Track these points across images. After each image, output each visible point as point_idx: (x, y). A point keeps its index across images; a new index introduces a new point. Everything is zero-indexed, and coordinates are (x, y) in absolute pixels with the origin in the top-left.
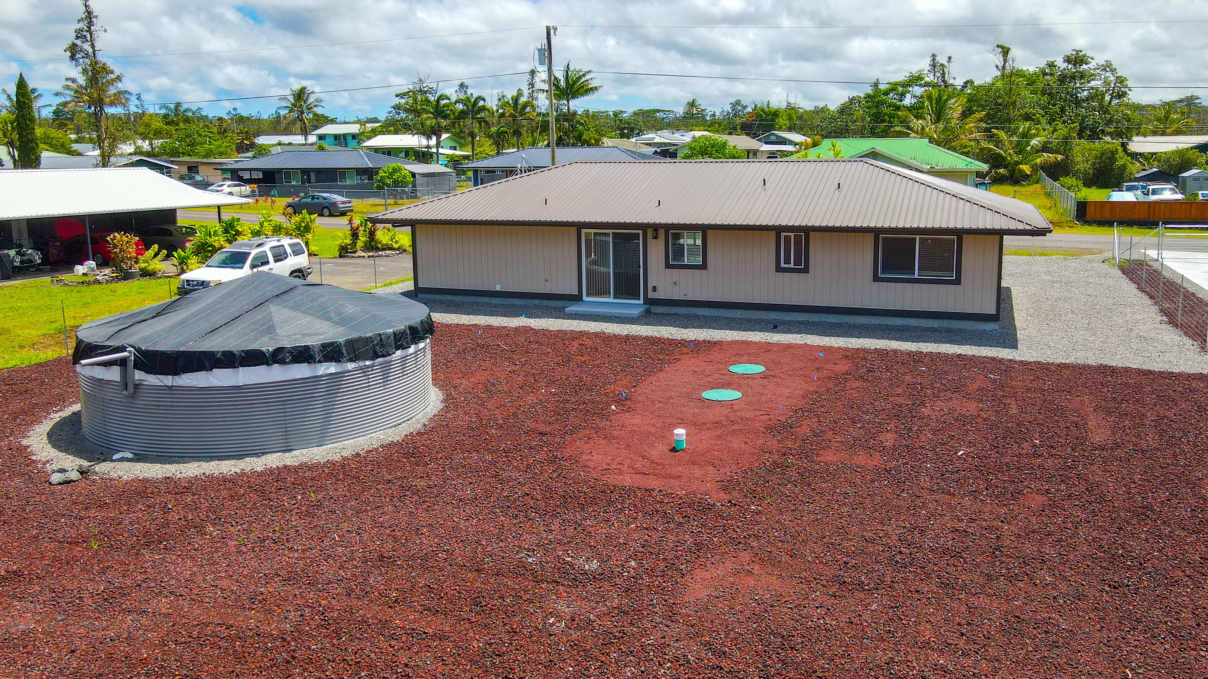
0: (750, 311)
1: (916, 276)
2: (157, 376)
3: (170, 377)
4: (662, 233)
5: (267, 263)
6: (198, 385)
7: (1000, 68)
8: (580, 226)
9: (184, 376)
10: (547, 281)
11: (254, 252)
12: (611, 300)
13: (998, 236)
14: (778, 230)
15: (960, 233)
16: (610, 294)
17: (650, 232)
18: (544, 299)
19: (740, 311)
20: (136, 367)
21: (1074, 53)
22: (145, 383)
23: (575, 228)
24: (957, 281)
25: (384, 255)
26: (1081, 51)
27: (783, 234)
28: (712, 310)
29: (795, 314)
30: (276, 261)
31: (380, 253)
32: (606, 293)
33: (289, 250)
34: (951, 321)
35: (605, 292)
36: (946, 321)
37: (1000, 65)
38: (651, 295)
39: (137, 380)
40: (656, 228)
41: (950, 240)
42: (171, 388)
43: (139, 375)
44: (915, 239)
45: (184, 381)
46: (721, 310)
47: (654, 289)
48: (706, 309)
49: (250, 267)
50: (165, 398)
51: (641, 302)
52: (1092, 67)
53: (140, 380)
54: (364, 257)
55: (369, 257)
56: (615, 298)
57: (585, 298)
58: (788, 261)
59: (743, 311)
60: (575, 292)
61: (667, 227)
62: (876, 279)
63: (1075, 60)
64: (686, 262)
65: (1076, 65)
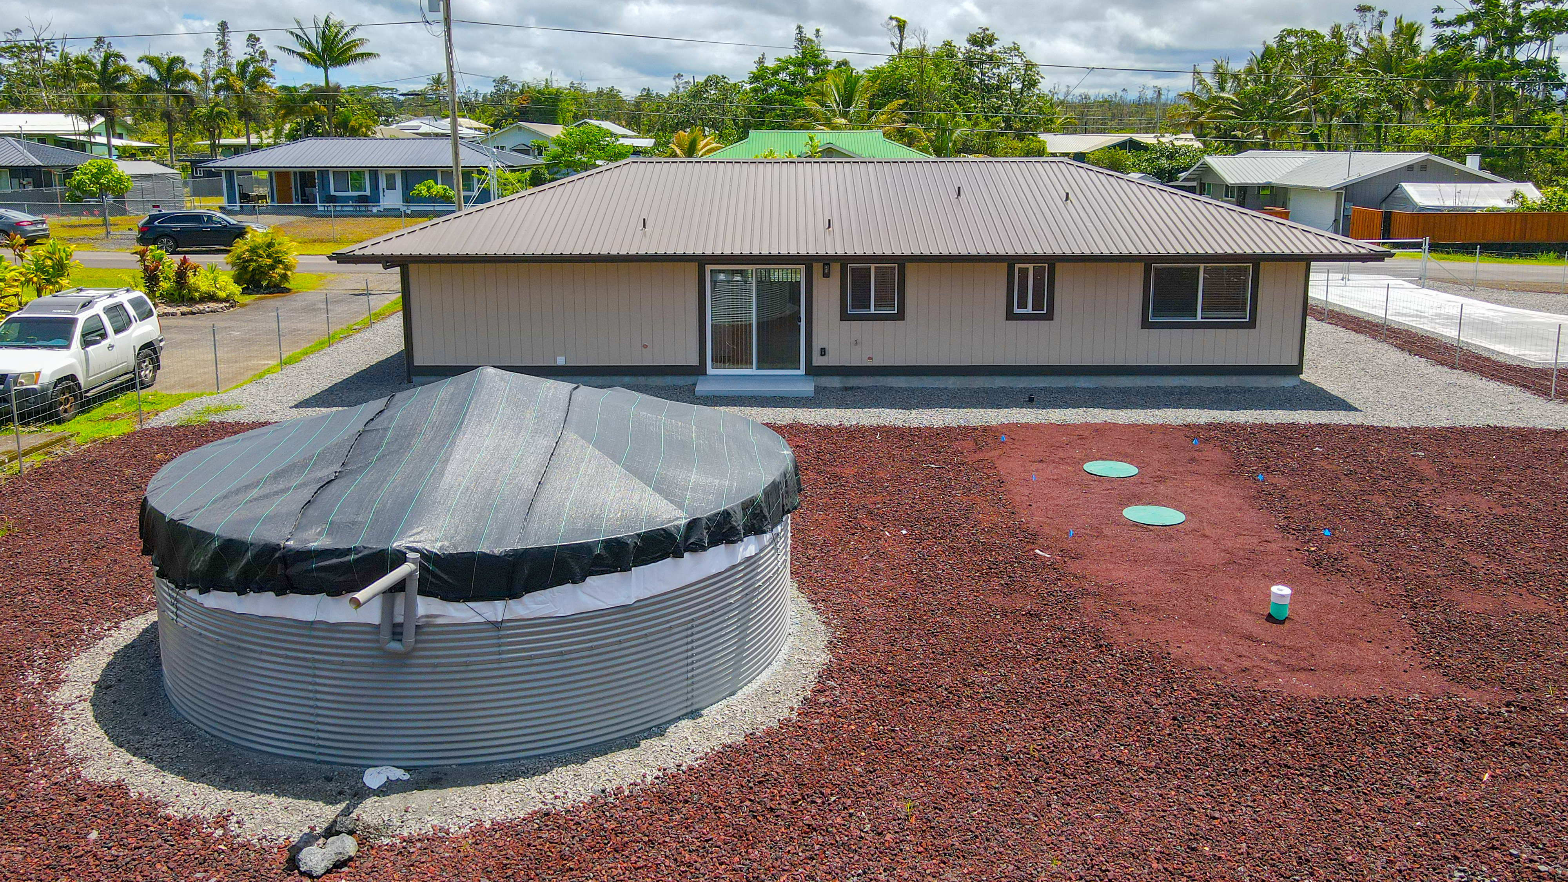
0: (967, 378)
1: (1199, 319)
2: (468, 603)
3: (500, 604)
4: (836, 268)
5: (104, 336)
6: (556, 612)
7: (897, 46)
8: (702, 261)
9: (527, 598)
10: (645, 346)
11: (82, 317)
12: (753, 371)
13: (1304, 263)
14: (1010, 261)
15: (1257, 260)
16: (751, 363)
17: (818, 268)
18: (640, 375)
19: (952, 378)
20: (423, 592)
21: (980, 31)
22: (440, 621)
23: (695, 265)
24: (1252, 324)
25: (207, 309)
26: (988, 29)
27: (1017, 266)
28: (911, 378)
29: (1032, 378)
30: (117, 331)
31: (201, 307)
32: (748, 363)
33: (132, 312)
34: (1241, 377)
35: (742, 360)
36: (1234, 378)
37: (897, 42)
38: (818, 361)
39: (422, 617)
40: (827, 261)
41: (1246, 267)
42: (497, 625)
43: (426, 606)
44: (1198, 268)
45: (528, 608)
46: (925, 378)
47: (823, 352)
48: (902, 378)
49: (82, 345)
50: (484, 646)
51: (802, 371)
52: (998, 50)
53: (427, 616)
54: (173, 314)
55: (183, 314)
56: (758, 368)
57: (710, 370)
58: (1023, 304)
59: (957, 378)
60: (694, 361)
61: (844, 260)
62: (1146, 324)
63: (982, 40)
64: (872, 311)
65: (982, 47)
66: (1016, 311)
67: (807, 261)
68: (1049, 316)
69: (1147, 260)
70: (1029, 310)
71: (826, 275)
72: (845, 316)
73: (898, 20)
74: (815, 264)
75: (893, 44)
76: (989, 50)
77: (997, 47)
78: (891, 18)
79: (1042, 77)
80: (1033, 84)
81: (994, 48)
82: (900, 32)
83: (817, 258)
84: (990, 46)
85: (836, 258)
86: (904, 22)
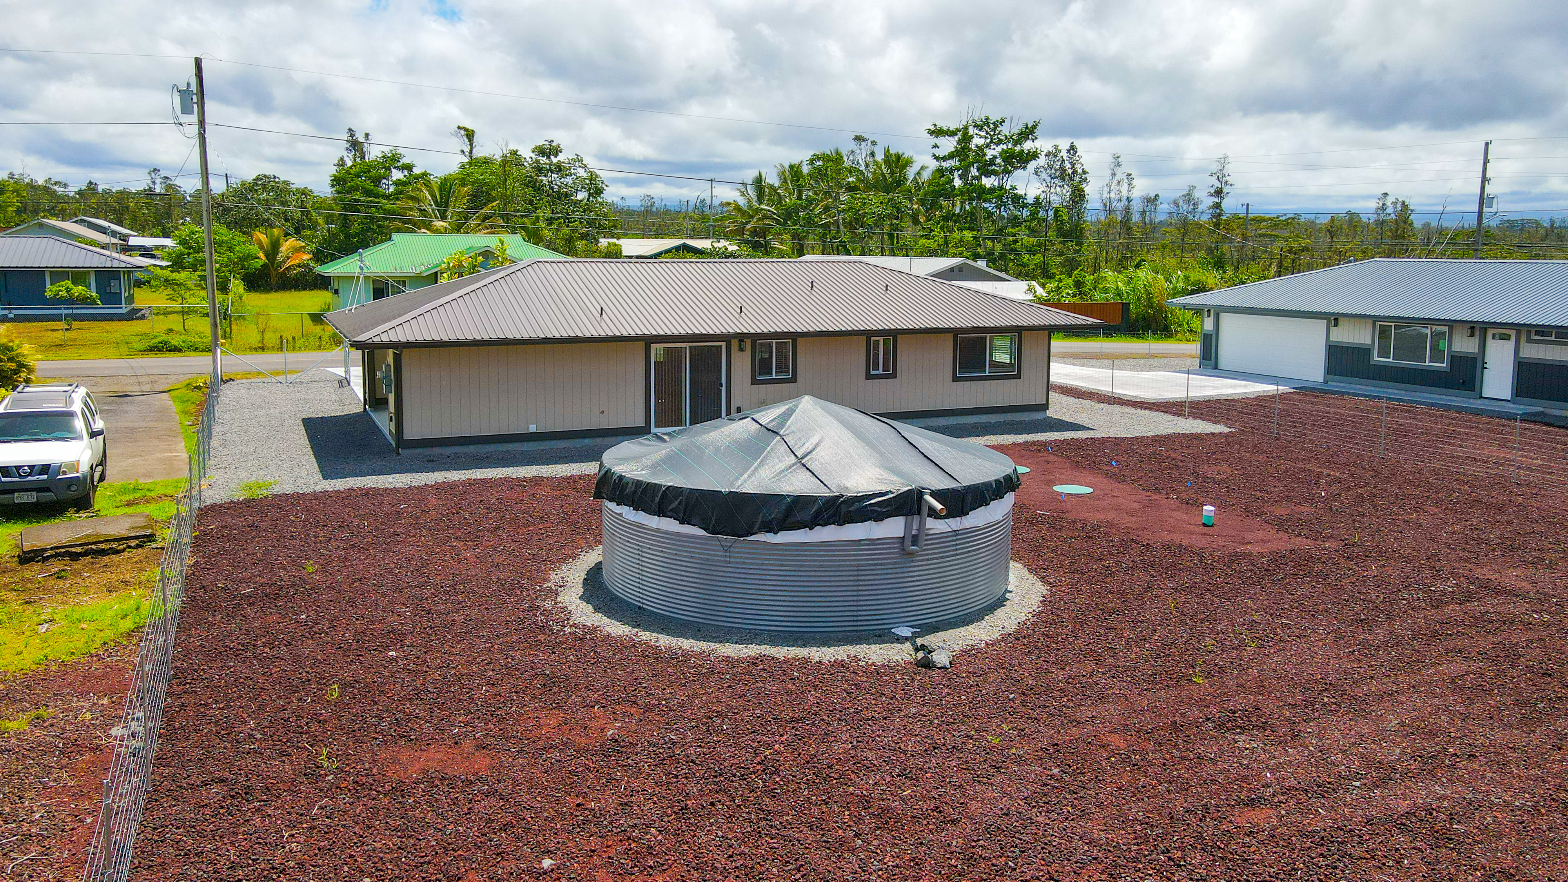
1: (987, 373)
2: (946, 520)
3: (958, 519)
4: (748, 343)
6: (979, 523)
7: (467, 153)
8: (648, 341)
9: (969, 515)
10: (603, 413)
12: (686, 428)
13: (1047, 332)
14: (869, 334)
15: (1022, 331)
16: (685, 422)
17: (735, 343)
18: (597, 437)
21: (547, 143)
22: (932, 532)
23: (643, 343)
24: (1018, 376)
26: (553, 142)
27: (873, 338)
32: (682, 422)
34: (1013, 414)
35: (678, 419)
36: (1009, 415)
37: (467, 149)
40: (741, 338)
41: (1013, 336)
42: (955, 533)
44: (986, 337)
45: (969, 522)
50: (949, 546)
52: (563, 161)
57: (654, 430)
58: (877, 367)
60: (642, 423)
61: (755, 337)
62: (955, 379)
63: (548, 150)
64: (774, 377)
65: (549, 157)
66: (872, 372)
67: (727, 338)
68: (894, 376)
69: (955, 332)
70: (881, 371)
71: (741, 350)
72: (754, 382)
73: (466, 130)
74: (733, 341)
75: (463, 152)
76: (554, 160)
77: (561, 157)
78: (459, 128)
79: (607, 186)
80: (599, 192)
81: (559, 158)
82: (470, 141)
83: (736, 336)
84: (556, 157)
85: (749, 335)
86: (473, 131)
